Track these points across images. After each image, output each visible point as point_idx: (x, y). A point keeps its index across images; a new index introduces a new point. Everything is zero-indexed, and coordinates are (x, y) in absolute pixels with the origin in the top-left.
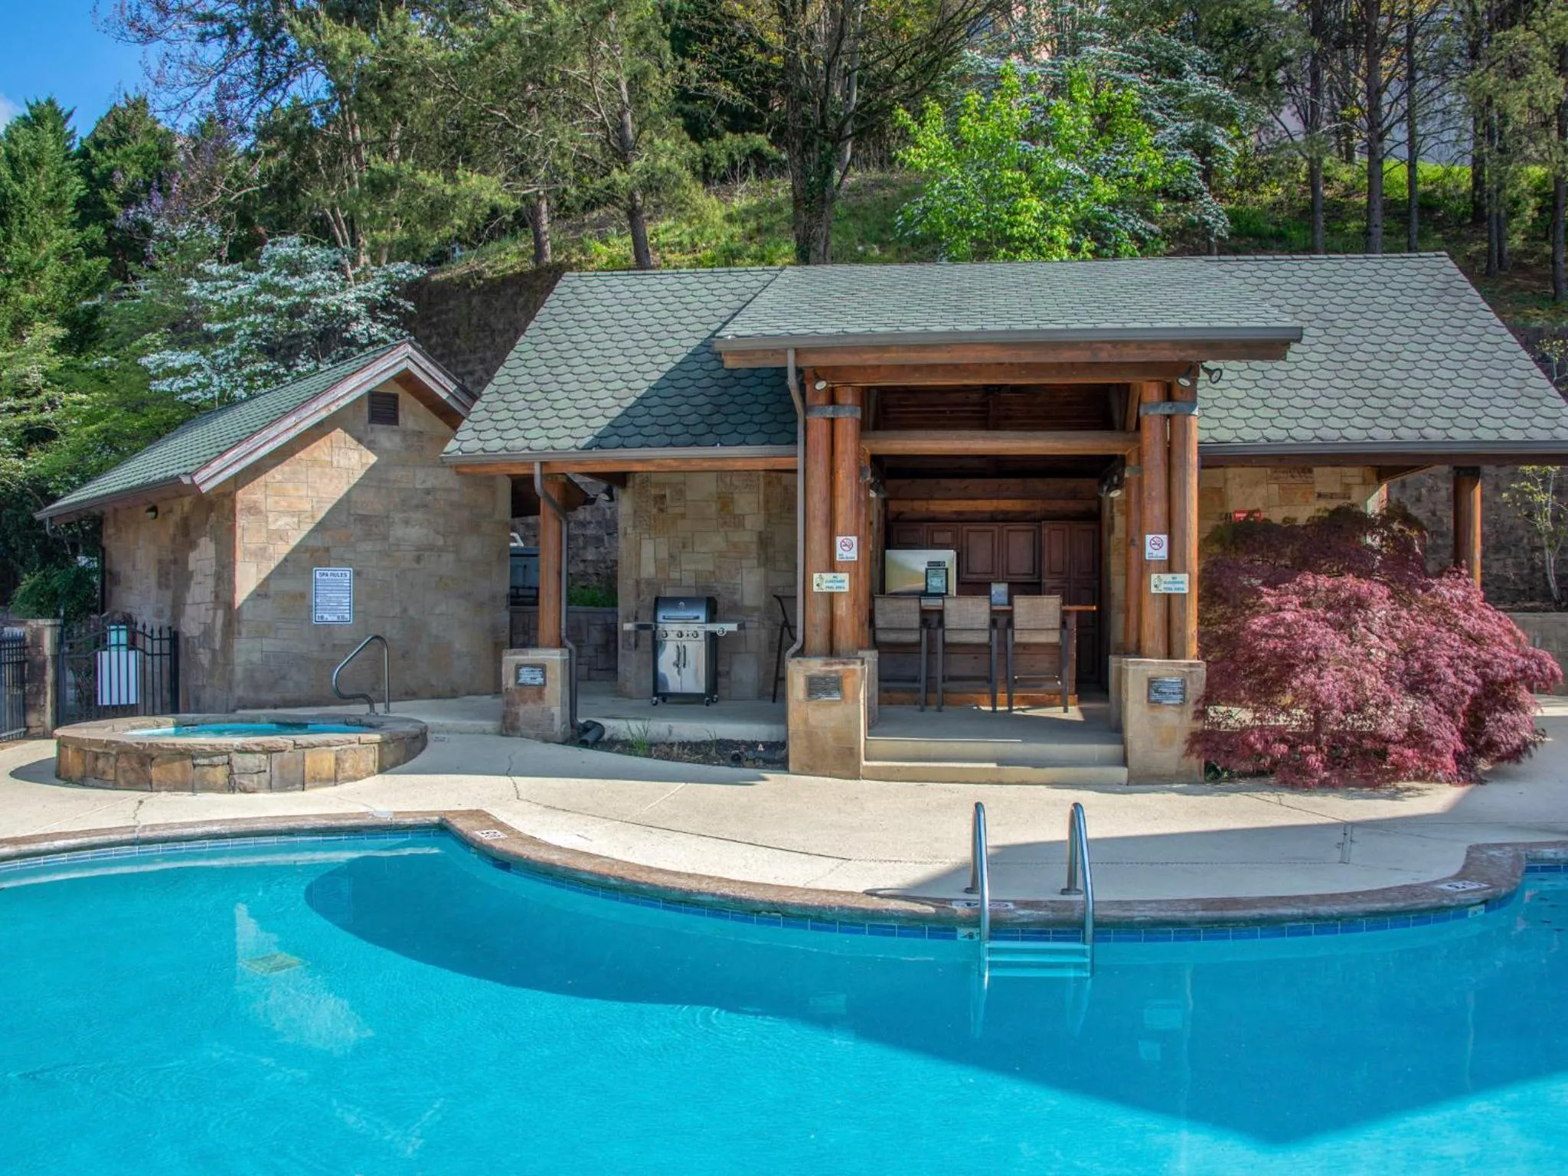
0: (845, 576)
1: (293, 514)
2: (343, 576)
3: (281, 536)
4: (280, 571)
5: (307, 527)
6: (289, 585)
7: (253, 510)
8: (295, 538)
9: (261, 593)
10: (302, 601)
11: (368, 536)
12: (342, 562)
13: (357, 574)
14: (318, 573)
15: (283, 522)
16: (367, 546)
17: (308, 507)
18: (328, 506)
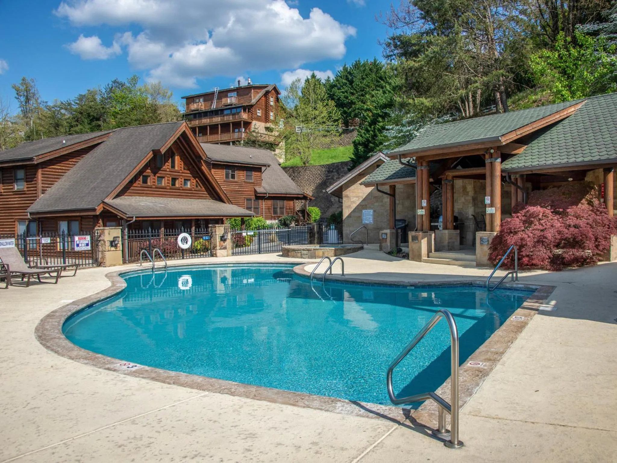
0: (424, 210)
1: (357, 197)
2: (371, 212)
3: (354, 202)
4: (354, 211)
5: (361, 200)
6: (357, 214)
7: (347, 196)
8: (358, 203)
9: (349, 216)
10: (360, 218)
11: (377, 201)
12: (370, 208)
13: (374, 211)
14: (364, 211)
15: (354, 199)
16: (377, 204)
17: (361, 195)
18: (366, 195)
